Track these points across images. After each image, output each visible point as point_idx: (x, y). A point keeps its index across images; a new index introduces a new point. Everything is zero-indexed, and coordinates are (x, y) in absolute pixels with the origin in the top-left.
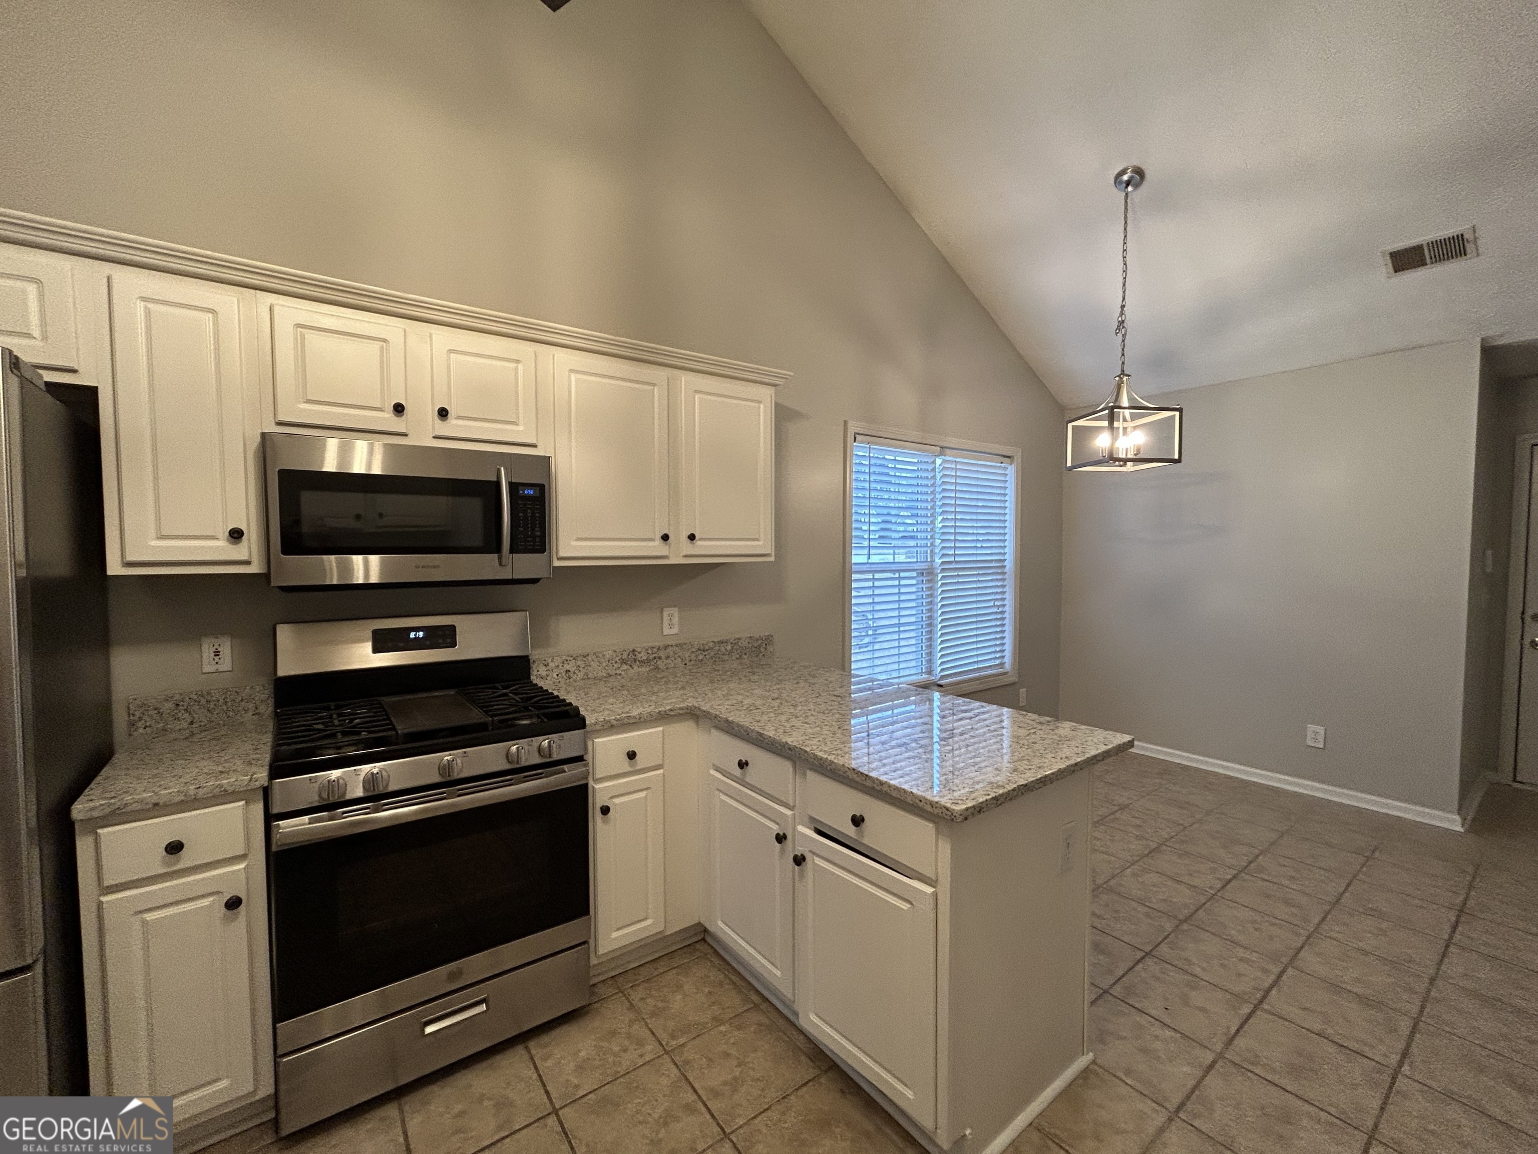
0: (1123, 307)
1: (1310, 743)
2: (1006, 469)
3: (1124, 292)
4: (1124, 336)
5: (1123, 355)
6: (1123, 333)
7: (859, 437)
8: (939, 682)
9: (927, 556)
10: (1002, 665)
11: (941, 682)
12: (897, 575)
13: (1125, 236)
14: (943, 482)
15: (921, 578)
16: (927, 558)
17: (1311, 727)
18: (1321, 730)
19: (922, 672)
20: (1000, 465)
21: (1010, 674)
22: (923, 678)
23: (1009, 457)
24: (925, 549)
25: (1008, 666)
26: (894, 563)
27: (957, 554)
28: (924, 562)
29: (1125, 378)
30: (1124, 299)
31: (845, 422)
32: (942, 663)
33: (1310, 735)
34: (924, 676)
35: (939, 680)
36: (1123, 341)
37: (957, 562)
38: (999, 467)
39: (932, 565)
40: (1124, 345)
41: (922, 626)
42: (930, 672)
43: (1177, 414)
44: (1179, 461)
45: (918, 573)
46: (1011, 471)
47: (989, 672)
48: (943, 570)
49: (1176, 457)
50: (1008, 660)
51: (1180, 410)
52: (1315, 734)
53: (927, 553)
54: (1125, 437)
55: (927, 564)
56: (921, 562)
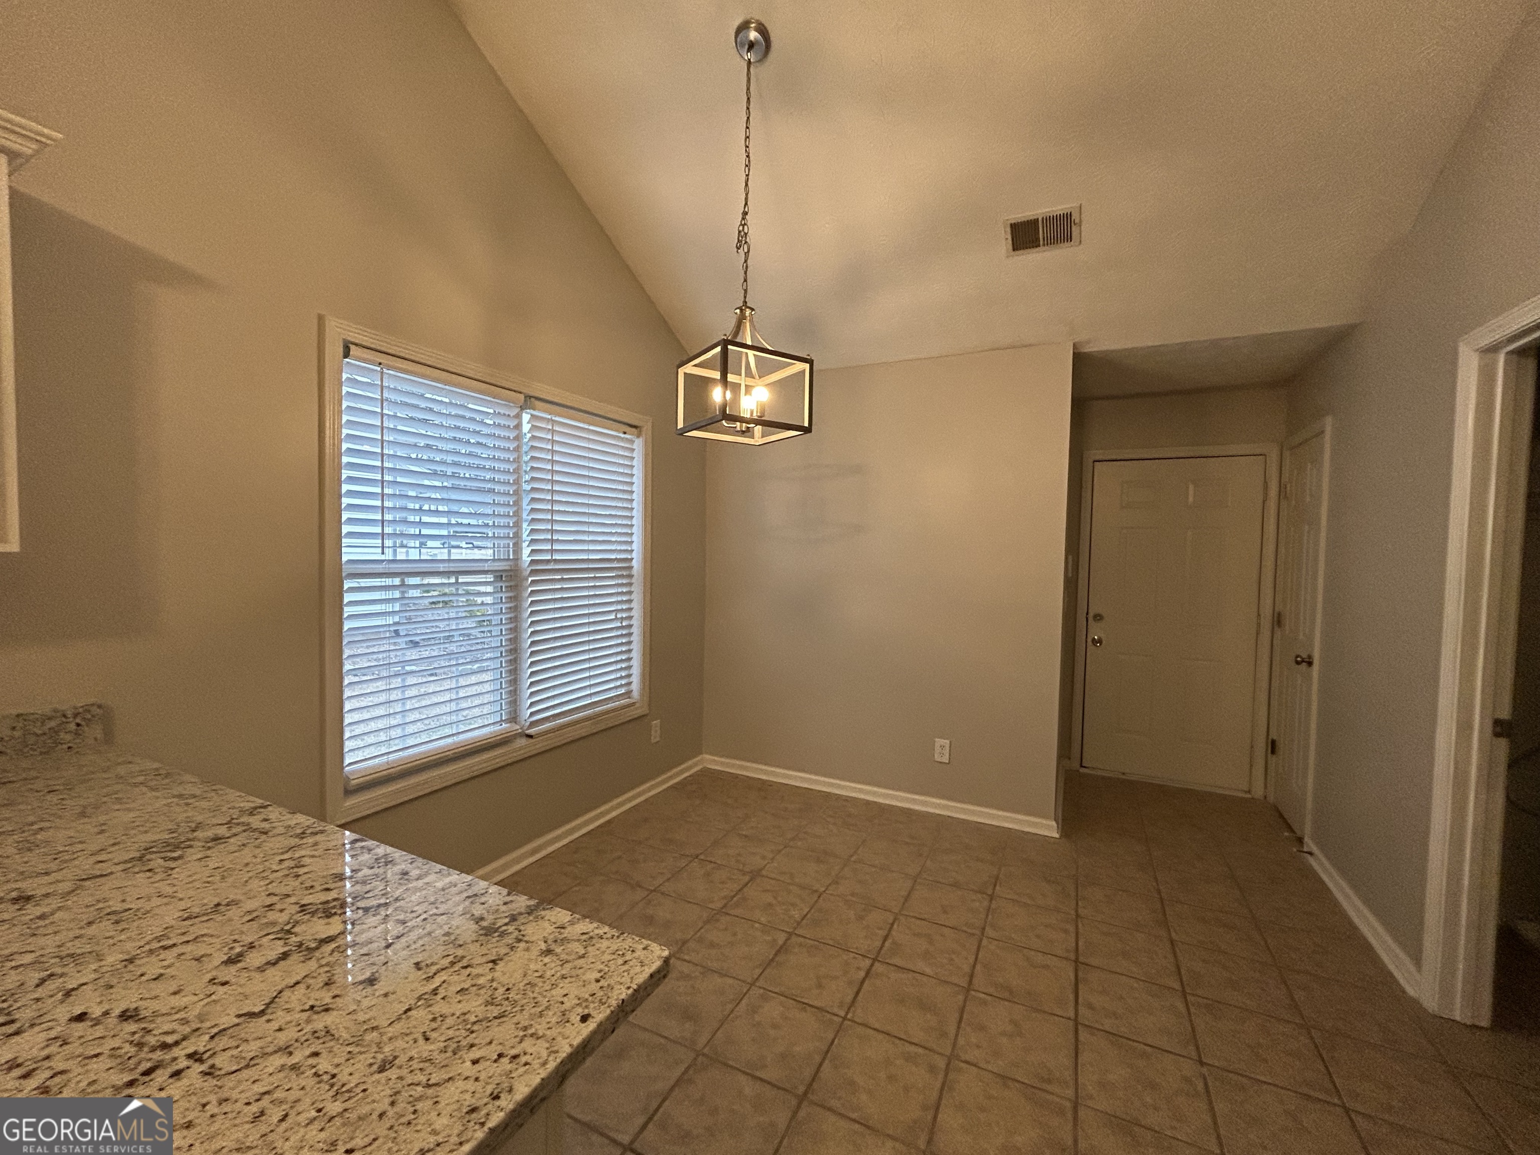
0: (745, 214)
1: (937, 758)
2: (632, 442)
3: (747, 194)
4: (747, 254)
5: (745, 280)
6: (746, 250)
7: (354, 350)
8: (528, 732)
9: (509, 551)
10: (628, 694)
11: (531, 731)
12: (453, 580)
13: (748, 118)
14: (532, 447)
15: (500, 584)
16: (509, 555)
17: (939, 742)
18: (947, 742)
19: (502, 720)
20: (623, 436)
21: (637, 705)
22: (505, 729)
23: (635, 427)
24: (506, 542)
25: (636, 694)
26: (449, 561)
27: (556, 550)
28: (504, 560)
29: (748, 312)
30: (746, 204)
31: (321, 319)
32: (532, 704)
33: (937, 749)
34: (504, 725)
35: (528, 729)
36: (746, 261)
37: (556, 561)
38: (622, 439)
39: (517, 565)
40: (747, 267)
41: (501, 653)
42: (513, 718)
43: (807, 366)
44: (807, 430)
45: (495, 577)
46: (638, 445)
47: (611, 705)
48: (534, 572)
49: (806, 424)
50: (635, 687)
51: (810, 362)
52: (941, 749)
53: (509, 547)
54: (748, 397)
55: (509, 563)
56: (499, 560)
